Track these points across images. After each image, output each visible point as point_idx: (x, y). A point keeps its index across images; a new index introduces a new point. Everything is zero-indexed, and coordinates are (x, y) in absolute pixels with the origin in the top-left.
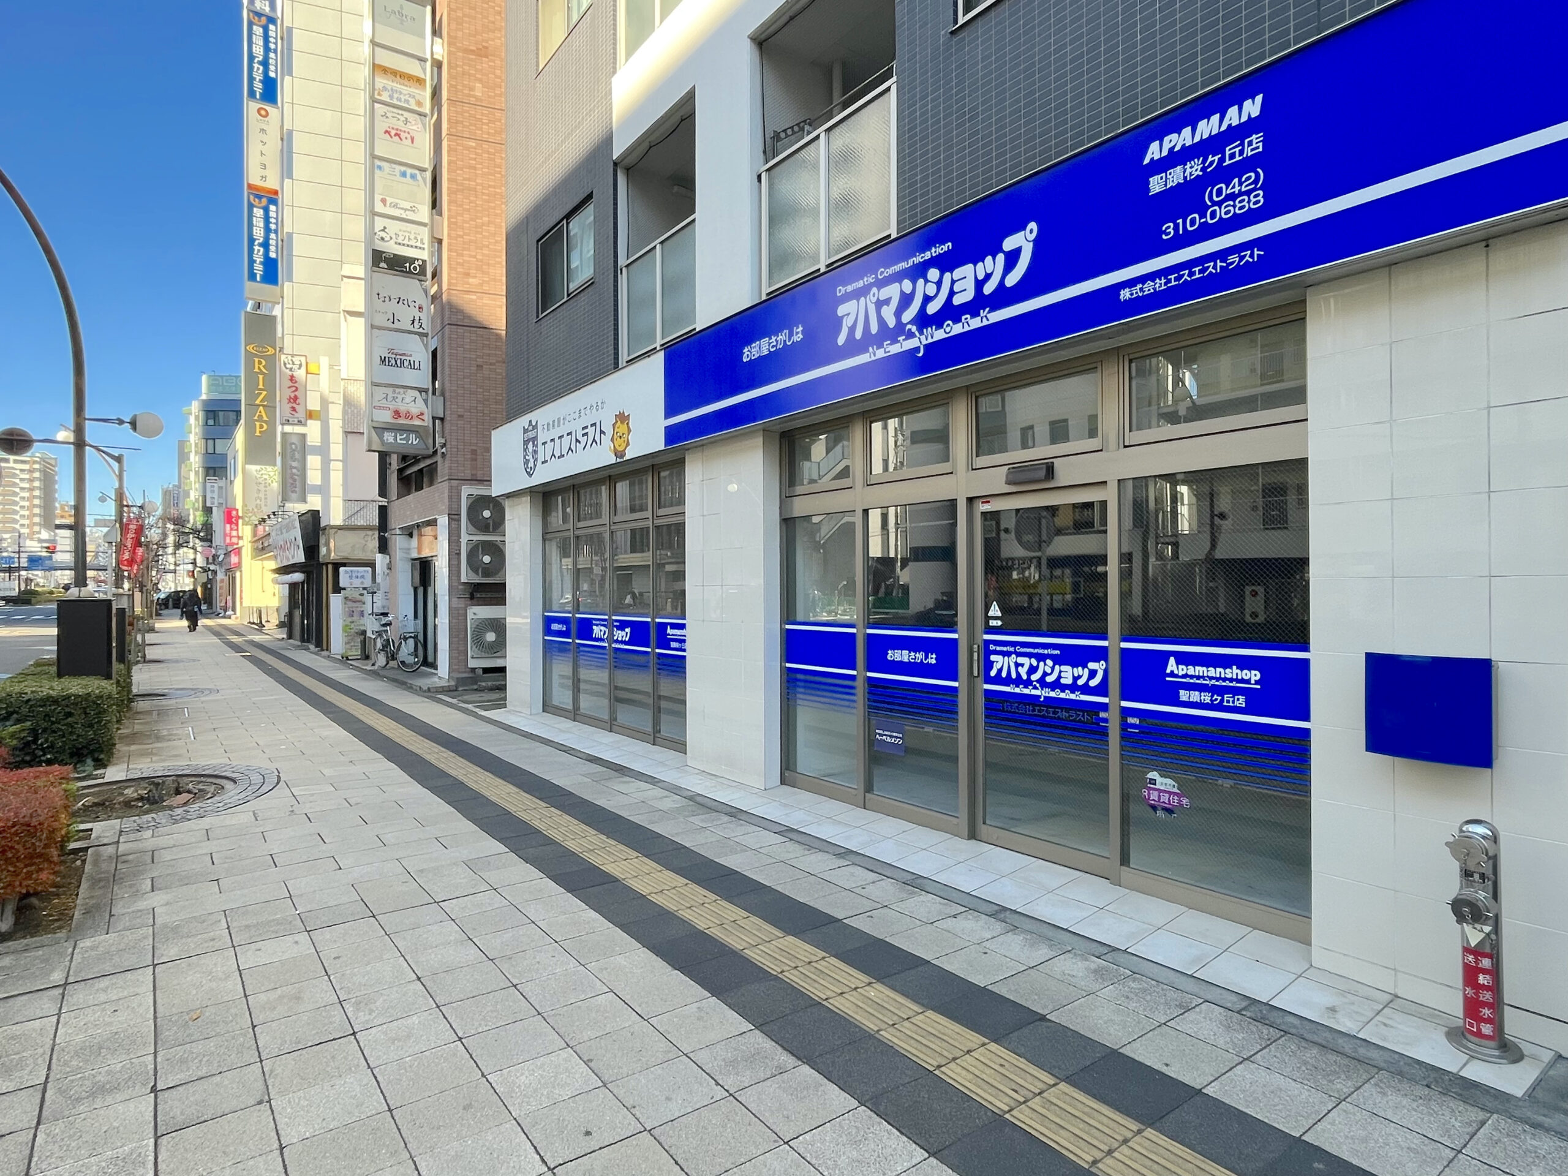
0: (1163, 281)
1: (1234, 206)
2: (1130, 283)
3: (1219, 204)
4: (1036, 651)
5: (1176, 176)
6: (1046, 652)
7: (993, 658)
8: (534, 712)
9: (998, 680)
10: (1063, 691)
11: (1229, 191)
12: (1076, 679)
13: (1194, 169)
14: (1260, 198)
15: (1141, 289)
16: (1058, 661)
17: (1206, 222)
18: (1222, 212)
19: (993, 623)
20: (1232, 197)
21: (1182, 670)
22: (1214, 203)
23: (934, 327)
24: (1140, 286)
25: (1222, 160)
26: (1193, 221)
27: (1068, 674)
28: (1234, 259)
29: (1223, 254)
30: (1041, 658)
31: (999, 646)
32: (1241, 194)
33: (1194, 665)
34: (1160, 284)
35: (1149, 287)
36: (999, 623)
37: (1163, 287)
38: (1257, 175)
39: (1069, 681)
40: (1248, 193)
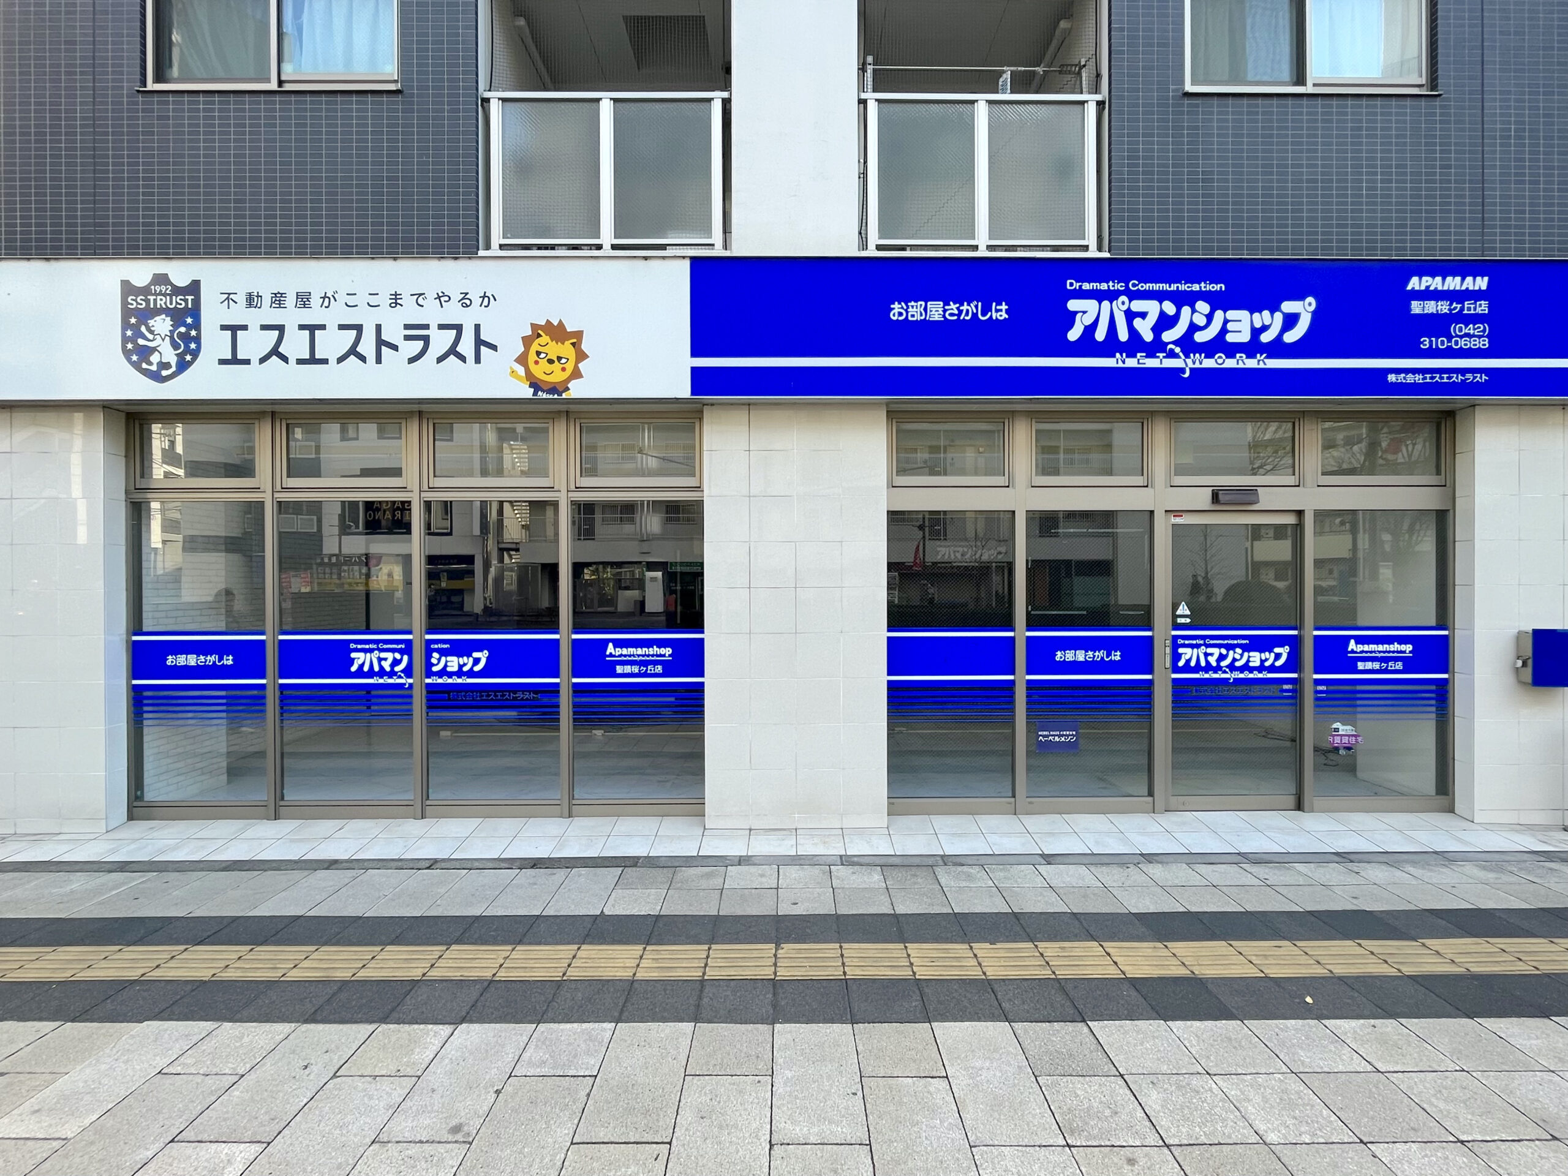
0: (1421, 377)
1: (1470, 342)
2: (1398, 371)
3: (1461, 337)
4: (1226, 642)
5: (1431, 307)
6: (1235, 642)
7: (1181, 650)
8: (113, 824)
9: (1187, 668)
10: (1251, 672)
11: (1467, 331)
12: (1262, 662)
13: (1443, 307)
14: (1486, 343)
15: (1405, 378)
16: (1245, 648)
17: (1451, 346)
18: (1463, 343)
19: (1180, 620)
20: (1467, 335)
21: (1360, 648)
22: (1457, 336)
23: (1203, 355)
24: (1403, 375)
25: (1462, 309)
26: (1442, 343)
27: (1256, 658)
28: (1469, 376)
29: (1463, 371)
30: (1229, 647)
31: (1188, 640)
32: (1474, 336)
33: (1368, 644)
34: (1419, 378)
35: (1410, 378)
36: (1188, 620)
37: (1421, 381)
38: (1485, 327)
39: (1257, 664)
40: (1480, 337)
